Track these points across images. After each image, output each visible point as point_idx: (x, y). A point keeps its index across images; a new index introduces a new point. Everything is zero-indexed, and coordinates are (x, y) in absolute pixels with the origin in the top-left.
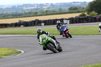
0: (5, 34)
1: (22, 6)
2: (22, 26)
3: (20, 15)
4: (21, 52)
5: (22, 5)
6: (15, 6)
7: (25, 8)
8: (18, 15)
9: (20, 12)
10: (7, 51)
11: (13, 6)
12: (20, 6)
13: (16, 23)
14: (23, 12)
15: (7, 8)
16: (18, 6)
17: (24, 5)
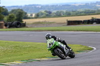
0: (77, 31)
1: (95, 4)
2: (95, 23)
3: (93, 12)
4: (93, 49)
5: (95, 2)
6: (88, 4)
7: (98, 5)
8: (91, 12)
9: (93, 9)
10: (79, 48)
11: (86, 4)
12: (93, 3)
13: (89, 20)
14: (96, 10)
15: (80, 5)
16: (91, 4)
17: (97, 2)
